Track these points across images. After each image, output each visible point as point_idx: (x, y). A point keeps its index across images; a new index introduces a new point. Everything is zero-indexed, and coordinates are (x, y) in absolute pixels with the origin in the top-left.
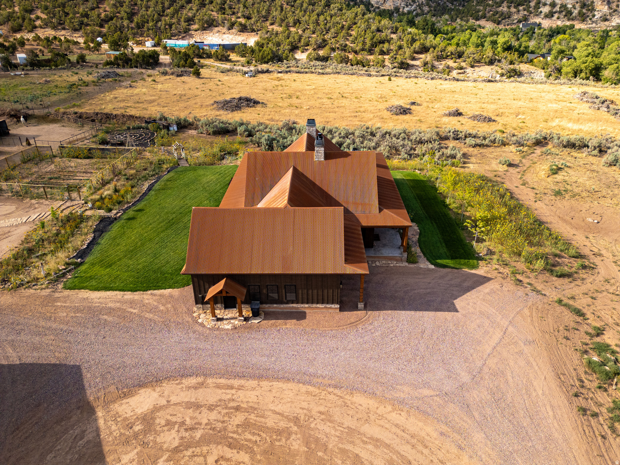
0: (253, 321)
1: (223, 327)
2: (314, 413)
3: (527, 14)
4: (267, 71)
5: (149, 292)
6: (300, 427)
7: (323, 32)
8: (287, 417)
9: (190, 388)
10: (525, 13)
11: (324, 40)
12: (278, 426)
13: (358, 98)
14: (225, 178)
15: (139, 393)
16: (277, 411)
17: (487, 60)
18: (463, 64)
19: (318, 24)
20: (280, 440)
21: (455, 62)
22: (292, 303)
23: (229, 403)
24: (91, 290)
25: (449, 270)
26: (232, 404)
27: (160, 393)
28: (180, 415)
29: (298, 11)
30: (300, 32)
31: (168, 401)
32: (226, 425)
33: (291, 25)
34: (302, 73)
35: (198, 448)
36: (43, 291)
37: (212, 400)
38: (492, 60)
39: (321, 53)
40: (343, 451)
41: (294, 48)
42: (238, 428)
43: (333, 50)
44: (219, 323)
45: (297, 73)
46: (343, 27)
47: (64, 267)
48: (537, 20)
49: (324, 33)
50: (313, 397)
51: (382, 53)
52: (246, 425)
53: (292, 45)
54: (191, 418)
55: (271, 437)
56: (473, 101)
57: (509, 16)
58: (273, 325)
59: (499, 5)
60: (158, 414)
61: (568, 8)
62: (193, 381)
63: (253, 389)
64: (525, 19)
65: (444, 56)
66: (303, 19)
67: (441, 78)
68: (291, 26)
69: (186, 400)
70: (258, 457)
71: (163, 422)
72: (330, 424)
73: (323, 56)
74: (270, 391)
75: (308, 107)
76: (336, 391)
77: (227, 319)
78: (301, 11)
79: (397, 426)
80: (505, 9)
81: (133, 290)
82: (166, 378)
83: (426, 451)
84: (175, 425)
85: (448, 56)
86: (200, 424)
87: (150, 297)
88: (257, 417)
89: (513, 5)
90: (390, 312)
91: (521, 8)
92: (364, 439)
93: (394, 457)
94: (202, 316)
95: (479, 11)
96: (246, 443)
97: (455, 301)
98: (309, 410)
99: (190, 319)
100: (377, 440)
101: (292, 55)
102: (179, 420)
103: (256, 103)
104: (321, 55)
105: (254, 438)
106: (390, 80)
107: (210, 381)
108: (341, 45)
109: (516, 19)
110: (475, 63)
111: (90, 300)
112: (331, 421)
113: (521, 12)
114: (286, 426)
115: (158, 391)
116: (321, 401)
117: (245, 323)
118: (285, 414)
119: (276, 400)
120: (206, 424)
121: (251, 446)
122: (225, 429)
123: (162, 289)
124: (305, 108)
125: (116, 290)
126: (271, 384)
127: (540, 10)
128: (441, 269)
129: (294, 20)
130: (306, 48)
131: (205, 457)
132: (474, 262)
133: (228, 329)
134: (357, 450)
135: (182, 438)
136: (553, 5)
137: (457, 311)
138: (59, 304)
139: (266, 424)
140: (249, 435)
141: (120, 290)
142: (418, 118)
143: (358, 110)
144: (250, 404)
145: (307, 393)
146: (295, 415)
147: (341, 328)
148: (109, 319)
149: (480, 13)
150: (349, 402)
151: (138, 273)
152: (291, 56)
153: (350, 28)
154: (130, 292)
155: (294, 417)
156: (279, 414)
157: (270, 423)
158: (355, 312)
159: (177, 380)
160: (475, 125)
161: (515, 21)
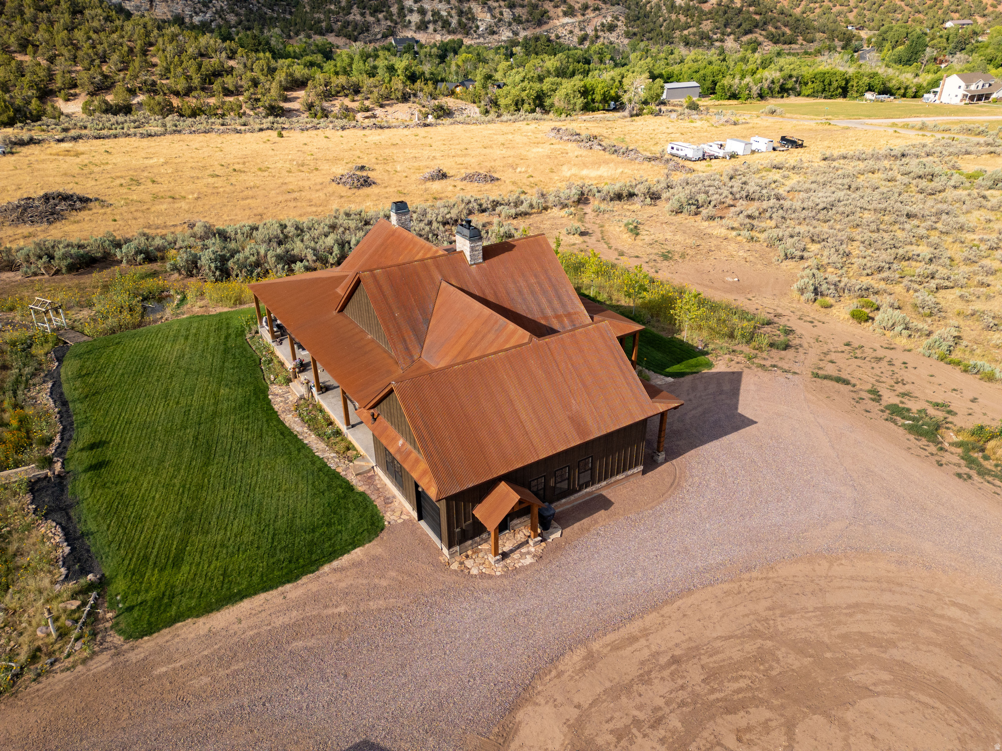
0: (553, 537)
1: (520, 564)
2: (764, 614)
3: (392, 25)
4: (31, 141)
5: (326, 568)
6: (771, 638)
7: (93, 61)
8: (743, 636)
9: (581, 670)
10: (389, 23)
11: (106, 77)
12: (748, 653)
13: (265, 171)
14: (207, 341)
15: (520, 722)
16: (723, 634)
17: (399, 95)
18: (367, 103)
19: (77, 48)
20: (771, 668)
21: (354, 101)
22: (586, 488)
23: (658, 661)
24: (198, 616)
25: (690, 377)
26: (663, 660)
27: (550, 703)
28: (617, 715)
29: (18, 22)
30: (44, 63)
31: (578, 706)
32: (689, 689)
33: (12, 48)
34: (108, 137)
35: (698, 740)
36: (91, 663)
37: (633, 671)
38: (404, 94)
39: (110, 98)
40: (845, 637)
41: (45, 94)
42: (708, 684)
43: (132, 92)
44: (508, 561)
45: (96, 138)
46: (131, 50)
47: (78, 603)
48: (409, 34)
49: (97, 62)
50: (740, 596)
51: (228, 92)
52: (712, 675)
53: (39, 89)
54: (640, 708)
55: (758, 670)
56: (438, 155)
57: (366, 28)
58: (582, 530)
59: (348, 11)
60: (587, 733)
61: (442, 16)
62: (574, 659)
63: (663, 625)
64: (391, 32)
65: (333, 93)
66: (39, 36)
67: (355, 127)
68: (15, 52)
69: (599, 690)
70: (775, 702)
71: (611, 738)
72: (796, 616)
73: (117, 105)
74: (684, 615)
75: (195, 196)
76: (754, 574)
77: (512, 551)
78: (24, 22)
79: (852, 578)
80: (358, 18)
81: (291, 577)
82: (533, 678)
83: (905, 589)
84: (630, 732)
85: (338, 92)
86: (660, 708)
87: (338, 575)
88: (711, 656)
89: (368, 12)
90: (693, 452)
91: (381, 16)
92: (845, 611)
93: (891, 613)
94: (469, 563)
95: (319, 21)
96: (740, 696)
97: (740, 411)
98: (755, 613)
99: (454, 577)
100: (857, 605)
101: (53, 106)
102: (628, 721)
103: (85, 200)
104: (111, 103)
105: (742, 684)
106: (281, 135)
107: (596, 646)
108: (145, 82)
109: (379, 32)
110: (385, 100)
111: (224, 633)
112: (793, 612)
113: (383, 22)
114: (755, 646)
115: (543, 702)
116: (752, 595)
117: (543, 544)
118: (736, 633)
119: (705, 624)
120: (667, 704)
121: (750, 695)
122: (696, 696)
123: (342, 555)
124: (190, 197)
125: (256, 593)
126: (675, 605)
127: (407, 18)
128: (682, 379)
129: (18, 40)
130: (72, 91)
131: (719, 744)
132: (701, 358)
133: (531, 564)
134: (855, 628)
135: (662, 741)
136: (422, 12)
137: (756, 423)
138: (164, 669)
139: (731, 658)
140: (731, 684)
141: (265, 589)
142: (395, 190)
143: (284, 187)
144: (684, 646)
145: (727, 593)
146: (748, 627)
147: (666, 495)
148: (309, 644)
149: (324, 24)
150: (781, 580)
151: (258, 548)
152: (49, 108)
153: (144, 53)
154: (288, 586)
155: (750, 631)
156: (730, 637)
157: (733, 652)
158: (659, 469)
159: (550, 671)
160: (479, 189)
161: (379, 36)
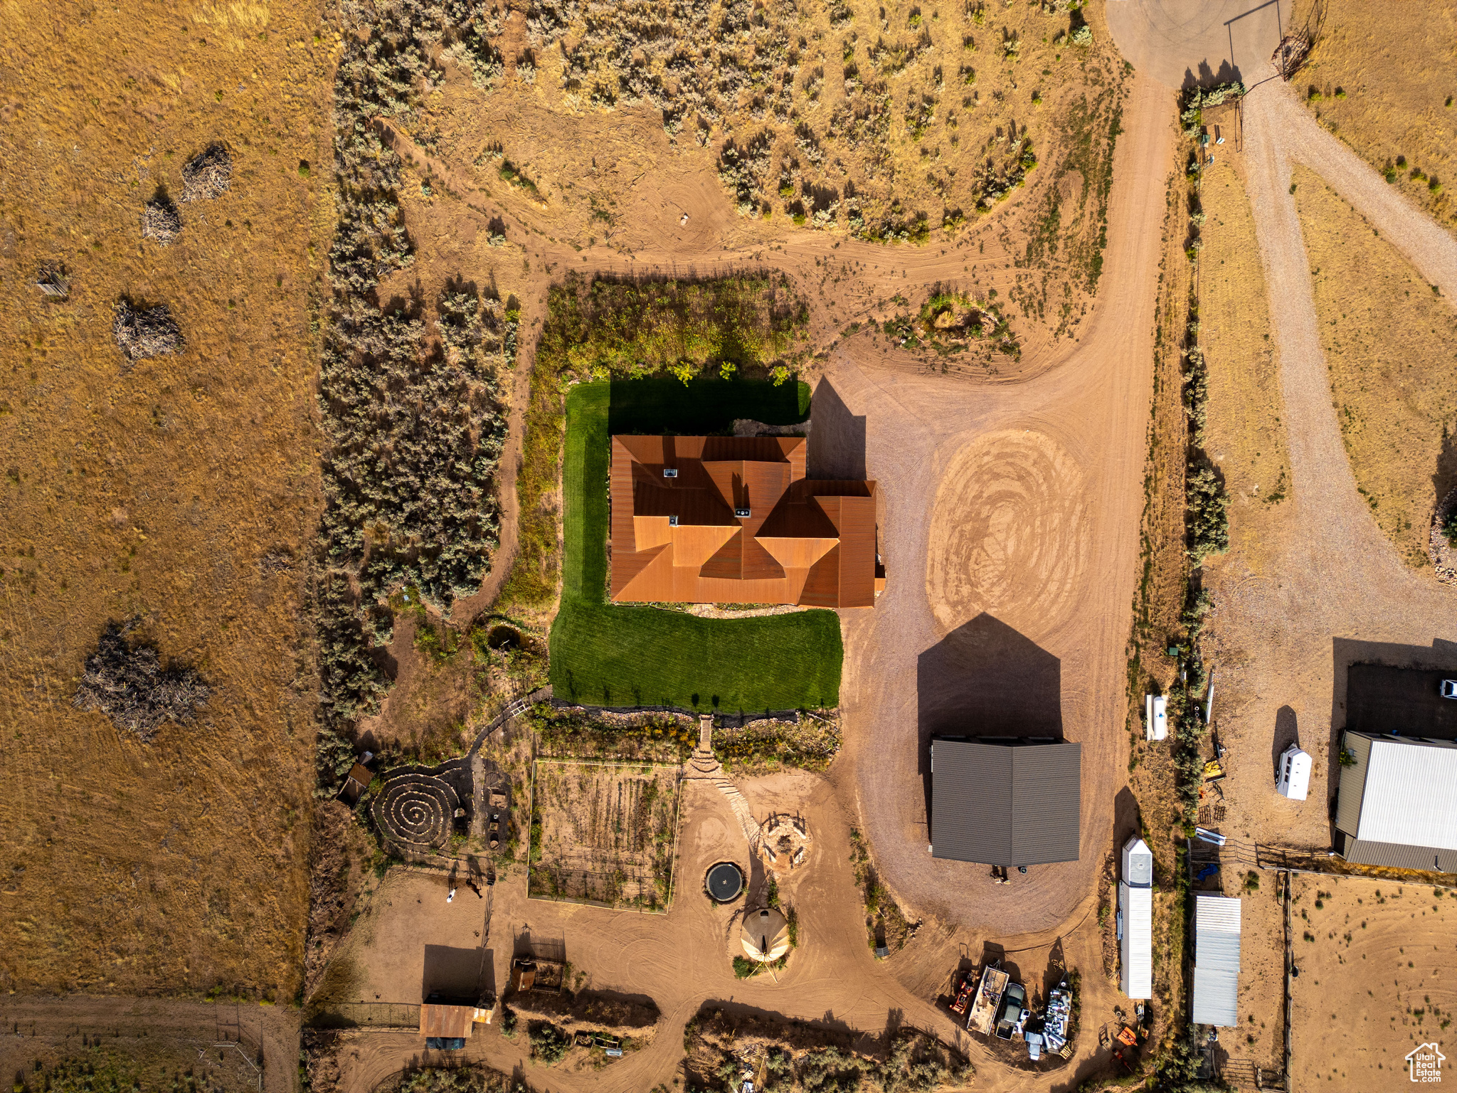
2: (949, 518)
5: (844, 640)
6: (958, 525)
8: (952, 532)
9: (933, 588)
12: (958, 536)
15: (937, 615)
20: (965, 535)
24: (839, 685)
25: (812, 409)
26: (944, 563)
28: (951, 589)
31: (942, 598)
32: (957, 564)
36: (842, 718)
37: (942, 574)
40: (971, 503)
42: (958, 557)
47: (809, 719)
50: (939, 519)
52: (957, 553)
54: (953, 583)
55: (964, 539)
60: (951, 601)
62: (928, 588)
63: (934, 552)
69: (941, 588)
70: (975, 545)
71: (956, 597)
72: (956, 509)
74: (935, 543)
76: (935, 505)
79: (956, 475)
81: (840, 652)
82: (927, 604)
84: (957, 590)
86: (957, 577)
87: (849, 638)
88: (952, 548)
92: (964, 492)
93: (973, 478)
96: (967, 552)
97: (852, 414)
98: (947, 520)
100: (965, 486)
102: (954, 589)
105: (964, 548)
107: (928, 578)
111: (852, 680)
114: (957, 532)
115: (935, 605)
116: (941, 514)
118: (950, 534)
119: (941, 539)
120: (957, 574)
121: (969, 549)
123: (840, 633)
125: (840, 666)
126: (930, 543)
132: (800, 385)
134: (971, 496)
137: (865, 415)
138: (857, 699)
140: (963, 551)
141: (841, 663)
144: (944, 553)
145: (936, 522)
148: (874, 658)
150: (942, 499)
154: (844, 655)
155: (952, 529)
156: (950, 537)
157: (956, 541)
159: (928, 596)
